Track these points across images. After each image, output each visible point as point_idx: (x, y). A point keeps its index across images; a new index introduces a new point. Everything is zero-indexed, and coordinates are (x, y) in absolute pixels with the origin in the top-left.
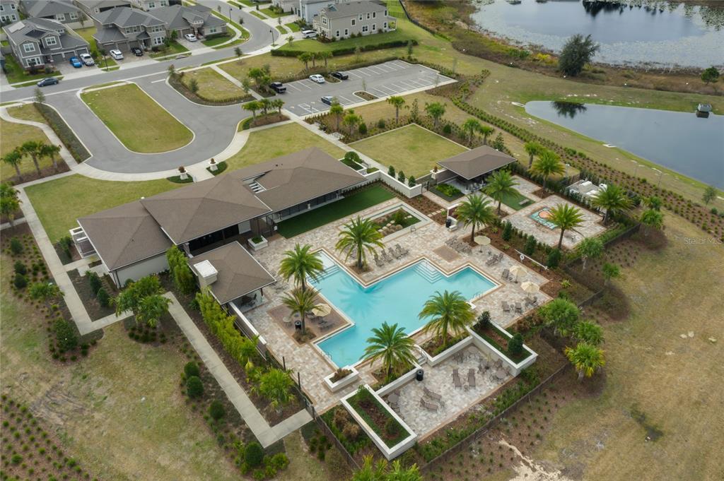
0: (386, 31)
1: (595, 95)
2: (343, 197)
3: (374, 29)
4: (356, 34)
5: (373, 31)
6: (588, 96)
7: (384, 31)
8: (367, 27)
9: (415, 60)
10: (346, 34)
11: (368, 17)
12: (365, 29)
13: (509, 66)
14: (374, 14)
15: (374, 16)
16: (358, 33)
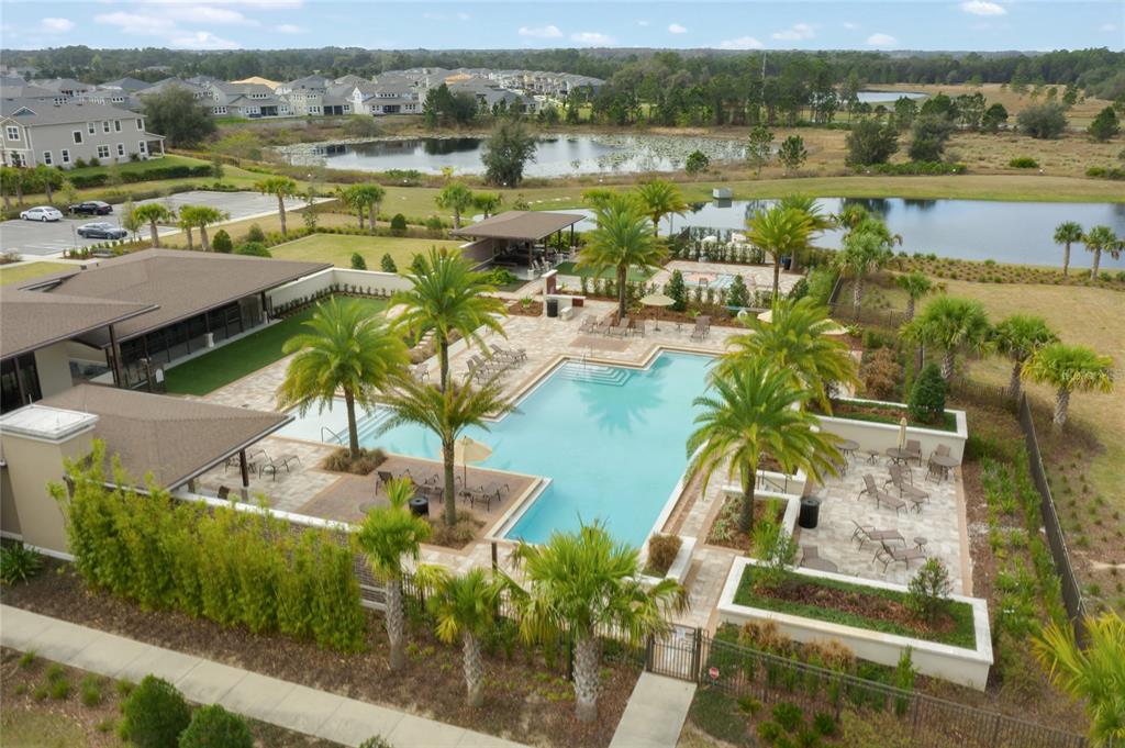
0: (145, 159)
1: (568, 198)
2: (276, 321)
3: (121, 153)
4: (87, 160)
5: (120, 156)
6: (558, 200)
7: (141, 158)
8: (106, 149)
9: (231, 187)
10: (66, 159)
11: (107, 130)
12: (104, 152)
13: (402, 185)
14: (117, 123)
15: (118, 129)
16: (90, 159)
